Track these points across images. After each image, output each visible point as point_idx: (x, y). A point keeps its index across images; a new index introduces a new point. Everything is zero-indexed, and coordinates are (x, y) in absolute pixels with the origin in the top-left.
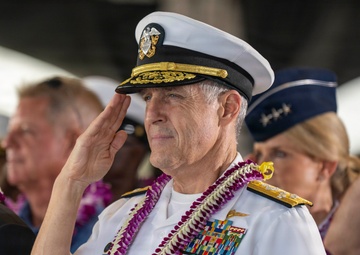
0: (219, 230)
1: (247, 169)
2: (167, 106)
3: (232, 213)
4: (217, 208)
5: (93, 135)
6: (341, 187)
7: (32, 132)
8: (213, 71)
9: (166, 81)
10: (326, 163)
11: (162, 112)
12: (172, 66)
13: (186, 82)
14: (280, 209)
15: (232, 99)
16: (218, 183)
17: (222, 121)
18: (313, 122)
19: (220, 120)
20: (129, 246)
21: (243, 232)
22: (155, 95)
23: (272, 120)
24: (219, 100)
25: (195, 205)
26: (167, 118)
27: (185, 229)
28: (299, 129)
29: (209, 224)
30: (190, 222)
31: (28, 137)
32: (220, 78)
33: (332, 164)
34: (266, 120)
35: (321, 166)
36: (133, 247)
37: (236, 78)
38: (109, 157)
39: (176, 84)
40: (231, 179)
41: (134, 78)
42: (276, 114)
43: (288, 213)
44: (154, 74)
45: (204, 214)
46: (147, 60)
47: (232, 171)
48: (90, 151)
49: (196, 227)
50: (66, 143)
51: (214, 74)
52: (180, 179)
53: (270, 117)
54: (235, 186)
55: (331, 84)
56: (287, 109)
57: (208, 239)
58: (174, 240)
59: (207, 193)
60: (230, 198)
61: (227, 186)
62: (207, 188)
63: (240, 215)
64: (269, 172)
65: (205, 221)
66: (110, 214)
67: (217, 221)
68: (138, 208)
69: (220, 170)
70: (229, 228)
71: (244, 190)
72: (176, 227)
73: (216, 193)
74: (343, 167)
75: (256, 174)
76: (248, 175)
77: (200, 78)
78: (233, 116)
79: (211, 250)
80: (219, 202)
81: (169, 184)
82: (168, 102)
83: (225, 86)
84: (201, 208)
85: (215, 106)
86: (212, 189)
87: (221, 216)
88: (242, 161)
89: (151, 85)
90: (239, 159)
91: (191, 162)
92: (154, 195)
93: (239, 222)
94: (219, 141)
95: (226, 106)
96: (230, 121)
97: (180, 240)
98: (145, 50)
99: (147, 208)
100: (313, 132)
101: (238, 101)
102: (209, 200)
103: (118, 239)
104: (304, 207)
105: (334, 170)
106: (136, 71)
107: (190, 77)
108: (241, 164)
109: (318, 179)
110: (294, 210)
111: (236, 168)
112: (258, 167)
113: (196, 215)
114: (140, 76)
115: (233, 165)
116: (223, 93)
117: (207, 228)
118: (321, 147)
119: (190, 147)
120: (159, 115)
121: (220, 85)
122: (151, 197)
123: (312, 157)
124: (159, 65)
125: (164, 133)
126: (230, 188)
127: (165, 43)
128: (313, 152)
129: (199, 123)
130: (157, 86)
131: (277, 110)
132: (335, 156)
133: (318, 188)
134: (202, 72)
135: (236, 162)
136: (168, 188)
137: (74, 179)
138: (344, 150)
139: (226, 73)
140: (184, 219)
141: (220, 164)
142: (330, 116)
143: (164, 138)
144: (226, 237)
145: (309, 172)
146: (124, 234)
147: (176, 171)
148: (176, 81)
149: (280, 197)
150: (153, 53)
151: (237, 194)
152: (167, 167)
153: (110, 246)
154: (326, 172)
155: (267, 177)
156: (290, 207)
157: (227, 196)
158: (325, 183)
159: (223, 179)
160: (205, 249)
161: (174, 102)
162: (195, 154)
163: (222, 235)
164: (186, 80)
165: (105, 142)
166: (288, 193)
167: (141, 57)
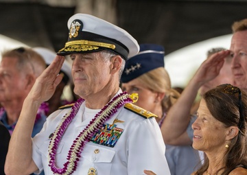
0: (109, 129)
1: (124, 97)
2: (83, 63)
3: (116, 120)
4: (108, 118)
5: (45, 77)
6: (167, 106)
7: (8, 75)
8: (108, 46)
9: (83, 50)
10: (159, 94)
11: (80, 66)
12: (87, 42)
13: (94, 51)
14: (141, 119)
15: (117, 60)
16: (109, 104)
17: (112, 71)
18: (152, 72)
19: (111, 71)
20: (62, 136)
21: (122, 131)
22: (77, 57)
23: (131, 71)
24: (110, 61)
25: (97, 116)
26: (83, 69)
27: (91, 128)
28: (145, 76)
29: (104, 126)
30: (94, 125)
31: (6, 78)
32: (111, 49)
33: (162, 94)
34: (128, 71)
35: (156, 95)
36: (64, 136)
37: (120, 49)
38: (53, 88)
39: (88, 52)
40: (116, 102)
41: (67, 48)
42: (133, 68)
43: (145, 121)
44: (77, 46)
45: (102, 121)
46: (73, 39)
47: (117, 98)
48: (43, 85)
49: (97, 127)
50: (26, 81)
51: (109, 47)
52: (89, 101)
53: (130, 70)
54: (118, 106)
55: (161, 52)
56: (139, 66)
57: (103, 134)
58: (86, 134)
59: (103, 110)
60: (115, 112)
61: (113, 106)
62: (103, 107)
63: (120, 122)
64: (136, 98)
65: (102, 124)
66: (52, 118)
67: (108, 125)
68: (67, 116)
69: (110, 97)
70: (114, 128)
71: (122, 108)
72: (87, 127)
73: (108, 110)
74: (168, 95)
75: (129, 100)
76: (125, 100)
77: (101, 49)
78: (117, 69)
79: (105, 140)
80: (110, 114)
81: (84, 103)
82: (84, 61)
83: (114, 53)
84: (100, 117)
85: (108, 63)
86: (106, 107)
87: (110, 122)
88: (122, 92)
89: (75, 52)
90: (120, 91)
91: (95, 92)
92: (76, 109)
93: (119, 126)
94: (110, 81)
95: (114, 63)
96: (116, 71)
97: (89, 134)
98: (72, 34)
99: (72, 116)
100: (152, 77)
101: (120, 61)
102: (104, 113)
103: (57, 132)
104: (154, 118)
105: (163, 97)
106: (67, 44)
107: (96, 48)
108: (121, 94)
109: (155, 102)
110: (148, 120)
111: (119, 96)
112: (130, 96)
113: (97, 121)
114: (70, 47)
115: (117, 95)
116: (113, 57)
117: (103, 128)
118: (156, 85)
119: (95, 85)
120: (79, 67)
121: (111, 53)
122: (74, 110)
123: (152, 90)
124: (79, 41)
125: (82, 77)
126: (115, 107)
127: (83, 30)
128: (152, 88)
129: (100, 73)
130: (78, 52)
131: (134, 66)
132: (164, 90)
133: (155, 106)
134: (102, 46)
135: (119, 93)
136: (83, 105)
137: (34, 100)
138: (168, 87)
139: (114, 46)
140: (91, 123)
141: (110, 94)
142: (161, 69)
143: (81, 79)
144: (113, 133)
145: (151, 98)
146: (60, 129)
147: (87, 97)
148: (88, 50)
149: (141, 113)
150: (76, 35)
151: (119, 110)
152: (82, 95)
153: (52, 135)
154: (159, 98)
155: (134, 101)
156: (146, 118)
157: (114, 112)
158: (158, 104)
159: (112, 102)
160: (102, 139)
161: (87, 61)
162: (97, 88)
163: (111, 132)
164: (94, 50)
165: (50, 81)
166: (145, 111)
167: (70, 37)
